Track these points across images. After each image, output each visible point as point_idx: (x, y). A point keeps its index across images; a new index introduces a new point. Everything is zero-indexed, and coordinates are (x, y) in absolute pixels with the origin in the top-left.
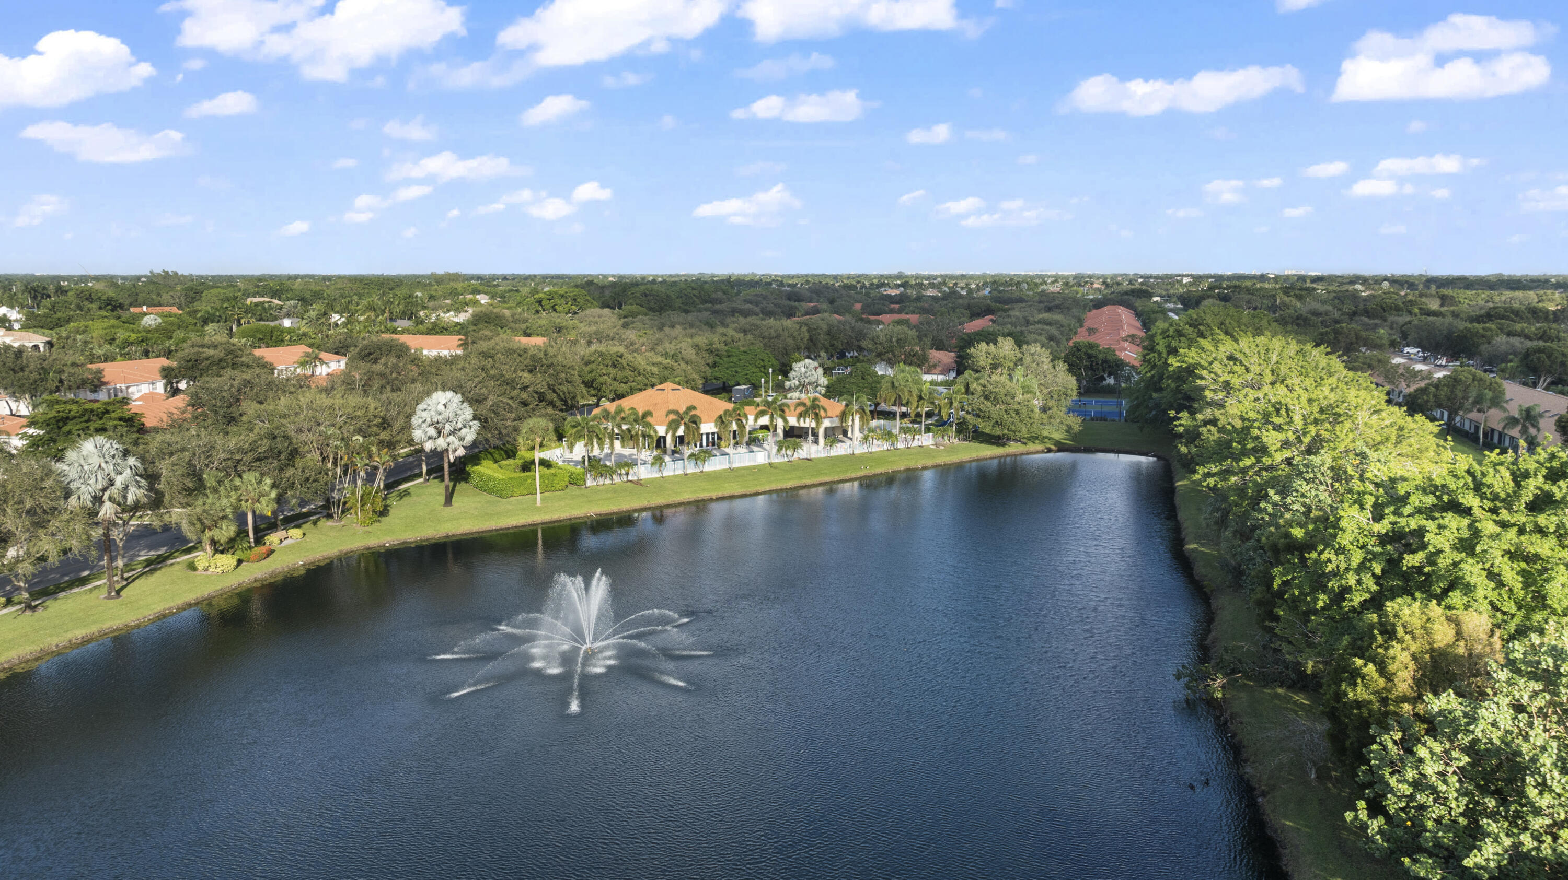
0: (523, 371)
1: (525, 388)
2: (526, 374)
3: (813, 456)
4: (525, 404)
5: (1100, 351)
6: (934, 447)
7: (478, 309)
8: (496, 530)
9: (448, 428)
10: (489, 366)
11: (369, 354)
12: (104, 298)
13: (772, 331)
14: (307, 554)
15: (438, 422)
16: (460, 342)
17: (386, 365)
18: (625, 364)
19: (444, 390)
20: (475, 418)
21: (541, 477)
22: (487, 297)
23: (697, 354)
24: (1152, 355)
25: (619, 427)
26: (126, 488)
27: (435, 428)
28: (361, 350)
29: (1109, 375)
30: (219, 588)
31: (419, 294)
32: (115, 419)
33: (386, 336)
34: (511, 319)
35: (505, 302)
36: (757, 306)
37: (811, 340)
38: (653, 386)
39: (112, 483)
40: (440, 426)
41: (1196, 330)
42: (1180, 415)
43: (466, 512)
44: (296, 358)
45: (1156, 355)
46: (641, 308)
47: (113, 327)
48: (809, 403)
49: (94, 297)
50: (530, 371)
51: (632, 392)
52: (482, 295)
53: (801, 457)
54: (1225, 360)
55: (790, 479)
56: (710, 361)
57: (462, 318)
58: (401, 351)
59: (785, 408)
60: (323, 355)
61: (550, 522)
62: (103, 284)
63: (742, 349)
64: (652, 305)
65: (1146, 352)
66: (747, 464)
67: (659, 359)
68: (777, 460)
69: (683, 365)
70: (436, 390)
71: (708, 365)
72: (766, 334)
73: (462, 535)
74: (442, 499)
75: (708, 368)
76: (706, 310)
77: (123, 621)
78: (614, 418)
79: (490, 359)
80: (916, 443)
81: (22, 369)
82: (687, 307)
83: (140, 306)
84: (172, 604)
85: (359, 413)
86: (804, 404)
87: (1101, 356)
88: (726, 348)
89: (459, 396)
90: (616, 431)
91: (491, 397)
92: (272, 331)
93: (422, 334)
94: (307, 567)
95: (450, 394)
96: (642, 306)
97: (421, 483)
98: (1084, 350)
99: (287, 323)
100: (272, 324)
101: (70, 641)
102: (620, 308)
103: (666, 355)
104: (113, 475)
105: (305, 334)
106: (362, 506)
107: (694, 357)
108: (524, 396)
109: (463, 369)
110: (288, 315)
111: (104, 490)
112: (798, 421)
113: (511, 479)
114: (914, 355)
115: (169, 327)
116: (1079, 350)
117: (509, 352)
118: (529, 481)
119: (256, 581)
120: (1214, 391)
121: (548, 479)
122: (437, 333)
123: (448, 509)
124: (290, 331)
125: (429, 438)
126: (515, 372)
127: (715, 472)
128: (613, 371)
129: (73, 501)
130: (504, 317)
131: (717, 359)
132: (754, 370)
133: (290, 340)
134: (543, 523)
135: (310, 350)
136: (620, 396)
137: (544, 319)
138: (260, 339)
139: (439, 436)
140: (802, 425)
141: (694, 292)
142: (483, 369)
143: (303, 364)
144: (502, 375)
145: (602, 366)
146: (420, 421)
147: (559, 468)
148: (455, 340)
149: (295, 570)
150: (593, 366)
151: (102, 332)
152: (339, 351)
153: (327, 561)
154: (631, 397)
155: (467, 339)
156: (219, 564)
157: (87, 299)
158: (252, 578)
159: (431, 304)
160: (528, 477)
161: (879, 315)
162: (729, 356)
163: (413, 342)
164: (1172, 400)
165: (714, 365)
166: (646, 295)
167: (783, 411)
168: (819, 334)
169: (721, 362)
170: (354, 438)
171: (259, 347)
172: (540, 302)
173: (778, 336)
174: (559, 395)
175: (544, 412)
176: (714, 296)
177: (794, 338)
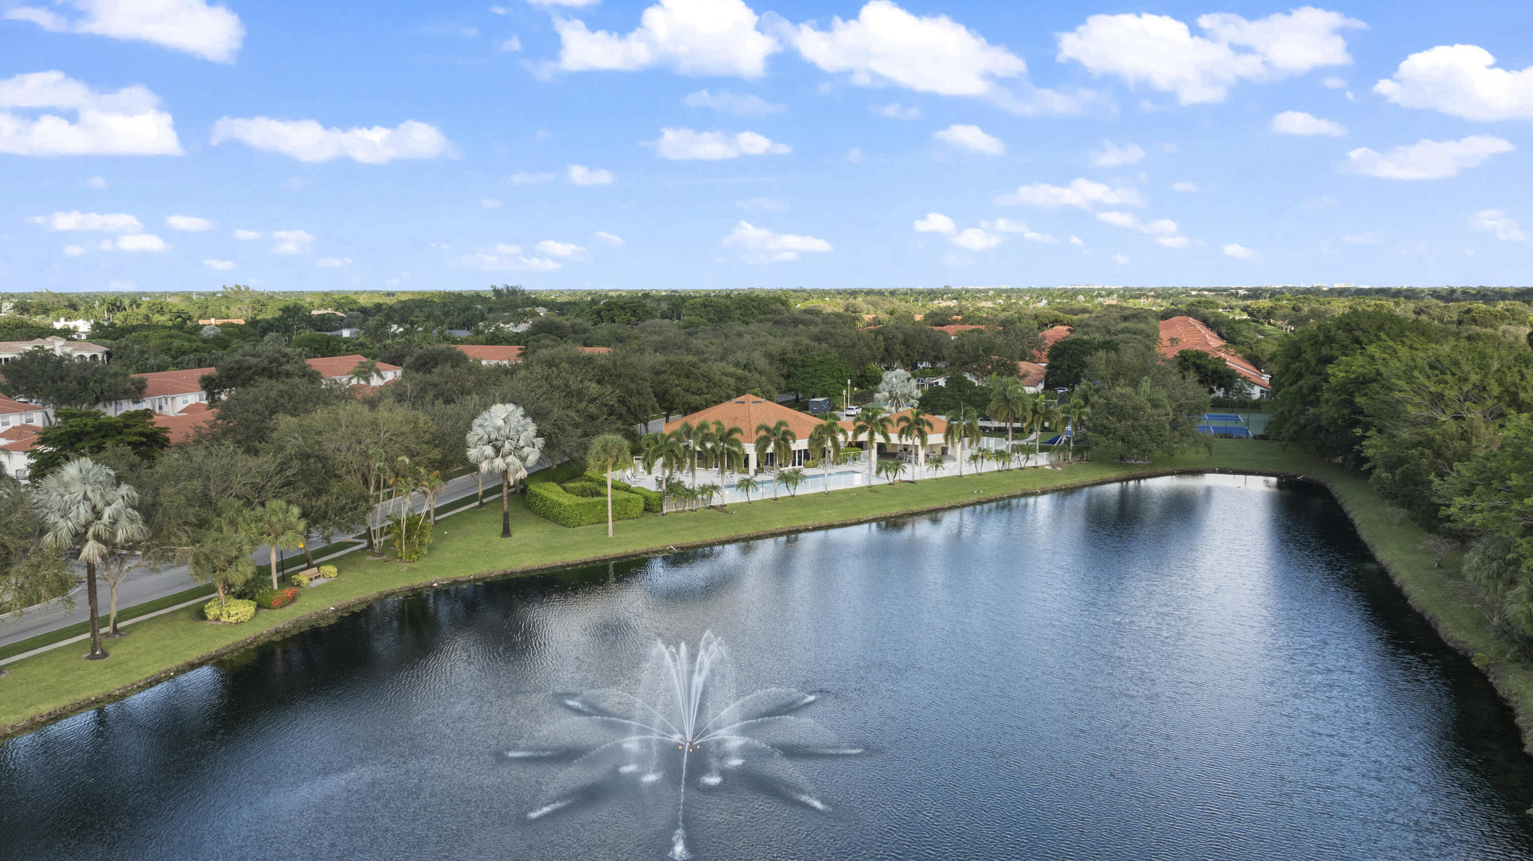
0: (590, 380)
1: (593, 400)
2: (594, 385)
3: (916, 479)
4: (593, 418)
5: (1210, 361)
6: (1049, 468)
7: (537, 319)
8: (562, 567)
9: (507, 446)
10: (554, 376)
11: (425, 364)
12: (175, 310)
13: (847, 340)
14: (339, 598)
15: (496, 440)
16: (520, 352)
17: (442, 374)
18: (699, 375)
19: (503, 402)
20: (539, 434)
21: (613, 502)
22: (545, 310)
23: (771, 364)
24: (1297, 364)
25: (702, 444)
26: (114, 522)
27: (494, 446)
28: (417, 359)
29: (1219, 388)
30: (230, 642)
31: (479, 307)
32: (136, 434)
33: (444, 346)
34: (571, 329)
35: (563, 314)
36: (818, 316)
37: (886, 350)
38: (729, 398)
39: (98, 515)
40: (499, 443)
41: (1350, 336)
42: (1367, 434)
43: (526, 545)
44: (351, 368)
45: (1302, 364)
46: (701, 319)
47: (170, 336)
48: (911, 418)
49: (166, 310)
50: (599, 382)
51: (707, 405)
52: (540, 308)
53: (903, 479)
54: (1427, 368)
55: (894, 506)
56: (785, 371)
57: (522, 328)
58: (458, 360)
59: (887, 424)
60: (379, 365)
61: (623, 557)
62: (179, 298)
63: (817, 358)
64: (711, 316)
65: (1289, 361)
66: (842, 487)
67: (732, 369)
68: (875, 482)
69: (757, 376)
70: (494, 402)
71: (782, 375)
72: (842, 342)
73: (522, 572)
74: (500, 528)
75: (782, 379)
76: (767, 320)
77: (105, 689)
78: (696, 434)
79: (554, 368)
80: (1031, 463)
81: (62, 379)
82: (746, 319)
83: (209, 318)
84: (169, 666)
85: (405, 429)
86: (905, 419)
87: (1211, 367)
88: (801, 357)
89: (521, 409)
90: (698, 449)
91: (556, 410)
92: (329, 340)
93: (482, 344)
94: (339, 613)
95: (510, 407)
96: (701, 317)
97: (476, 507)
98: (1192, 360)
99: (346, 333)
100: (329, 334)
101: (32, 720)
102: (679, 318)
103: (737, 365)
104: (100, 506)
105: (362, 345)
106: (408, 538)
107: (767, 367)
108: (593, 409)
109: (524, 379)
110: (349, 326)
111: (87, 526)
112: (900, 437)
113: (578, 505)
114: (1002, 365)
115: (227, 337)
116: (1186, 360)
117: (573, 361)
118: (599, 507)
119: (277, 632)
120: (1418, 405)
121: (621, 506)
122: (496, 344)
123: (507, 540)
124: (346, 341)
125: (486, 458)
126: (581, 382)
127: (807, 496)
128: (686, 382)
129: (49, 538)
130: (564, 327)
131: (792, 370)
132: (832, 381)
133: (347, 351)
134: (615, 558)
135: (365, 360)
136: (696, 409)
137: (604, 329)
138: (316, 349)
139: (497, 456)
140: (904, 442)
141: (753, 303)
142: (547, 379)
143: (358, 374)
144: (567, 386)
145: (674, 377)
146: (476, 438)
147: (632, 492)
148: (515, 350)
149: (324, 617)
150: (664, 377)
151: (158, 342)
152: (395, 361)
153: (364, 606)
154: (707, 410)
155: (527, 349)
156: (232, 613)
157: (158, 312)
158: (272, 629)
159: (491, 316)
160: (598, 503)
161: (942, 326)
162: (803, 367)
163: (471, 351)
164: (1336, 416)
165: (788, 376)
166: (705, 306)
167: (884, 426)
168: (895, 344)
169: (796, 372)
170: (400, 459)
171: (315, 357)
172: (598, 313)
173: (854, 346)
174: (629, 409)
175: (613, 427)
176: (773, 307)
177: (870, 348)
